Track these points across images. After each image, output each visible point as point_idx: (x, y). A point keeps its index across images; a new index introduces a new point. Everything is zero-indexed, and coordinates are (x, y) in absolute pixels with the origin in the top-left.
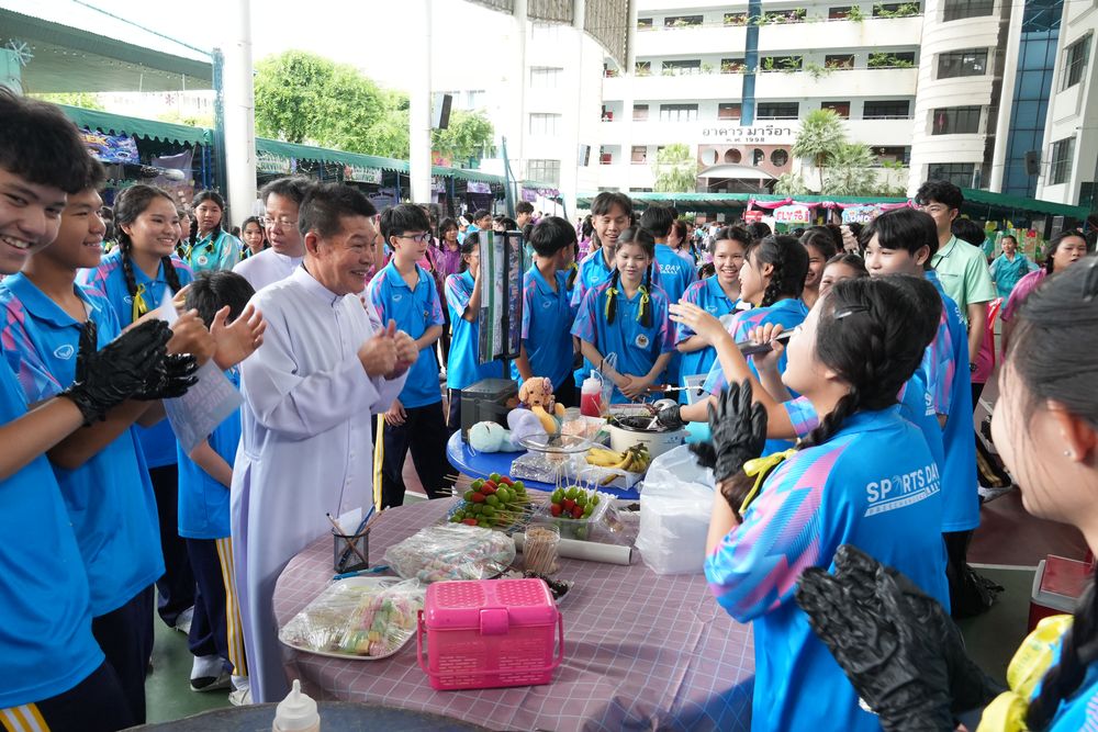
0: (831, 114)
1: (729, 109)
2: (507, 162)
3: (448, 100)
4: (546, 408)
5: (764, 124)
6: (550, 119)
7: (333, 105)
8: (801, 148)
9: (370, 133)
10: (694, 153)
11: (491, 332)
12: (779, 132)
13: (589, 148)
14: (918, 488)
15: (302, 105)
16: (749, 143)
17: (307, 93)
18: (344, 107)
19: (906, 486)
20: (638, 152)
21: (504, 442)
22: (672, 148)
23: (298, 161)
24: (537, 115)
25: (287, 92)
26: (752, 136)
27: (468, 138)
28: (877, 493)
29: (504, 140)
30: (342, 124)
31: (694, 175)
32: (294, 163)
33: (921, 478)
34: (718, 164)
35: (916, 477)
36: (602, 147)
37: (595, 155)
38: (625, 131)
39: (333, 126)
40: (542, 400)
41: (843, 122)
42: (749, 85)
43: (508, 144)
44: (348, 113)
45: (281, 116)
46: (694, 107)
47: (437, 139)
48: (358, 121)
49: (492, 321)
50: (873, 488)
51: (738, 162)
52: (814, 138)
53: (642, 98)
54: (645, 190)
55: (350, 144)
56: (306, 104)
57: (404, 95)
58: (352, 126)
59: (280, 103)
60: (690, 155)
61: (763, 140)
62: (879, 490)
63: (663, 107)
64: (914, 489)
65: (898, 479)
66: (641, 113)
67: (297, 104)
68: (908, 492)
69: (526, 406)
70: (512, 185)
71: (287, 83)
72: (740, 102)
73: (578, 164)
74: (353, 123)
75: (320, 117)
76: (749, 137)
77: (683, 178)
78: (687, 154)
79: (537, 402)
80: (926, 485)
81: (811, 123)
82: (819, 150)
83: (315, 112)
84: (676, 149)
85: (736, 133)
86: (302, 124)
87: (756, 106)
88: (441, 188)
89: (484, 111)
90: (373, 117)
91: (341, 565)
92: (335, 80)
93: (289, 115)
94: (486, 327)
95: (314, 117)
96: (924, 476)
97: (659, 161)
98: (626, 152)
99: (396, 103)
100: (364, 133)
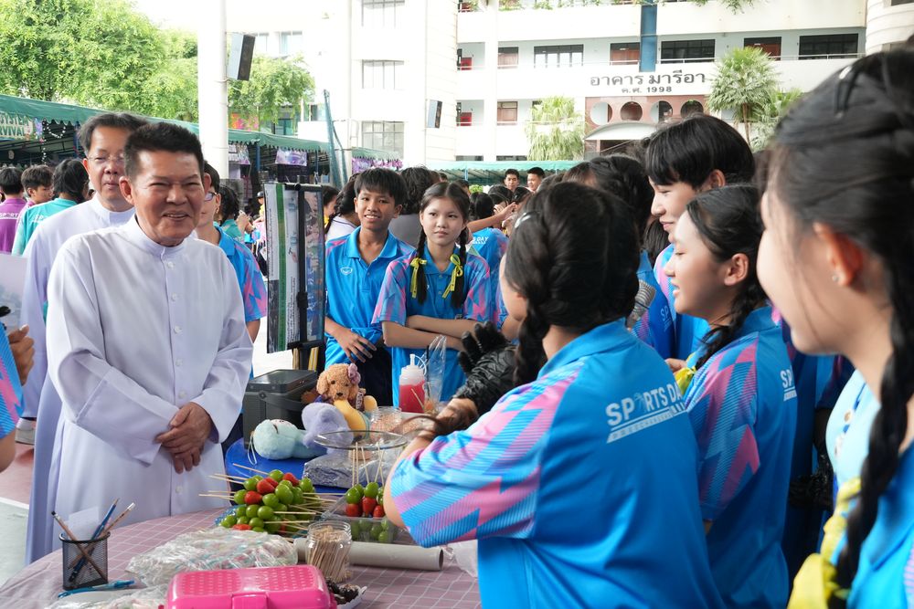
0: (757, 54)
1: (623, 50)
2: (330, 123)
3: (248, 42)
4: (352, 402)
5: (669, 68)
6: (389, 68)
7: (95, 50)
8: (719, 99)
9: (146, 86)
10: (580, 108)
11: (284, 312)
12: (690, 79)
13: (440, 104)
14: (662, 407)
15: (51, 51)
16: (651, 94)
17: (59, 35)
18: (109, 53)
19: (649, 404)
20: (506, 109)
21: (298, 444)
22: (551, 104)
23: (45, 125)
24: (372, 62)
25: (30, 34)
26: (655, 85)
27: (277, 94)
28: (617, 414)
29: (326, 95)
30: (107, 75)
31: (582, 137)
32: (40, 126)
33: (663, 396)
34: (612, 122)
35: (658, 395)
36: (459, 104)
37: (449, 114)
38: (488, 82)
39: (95, 77)
40: (346, 392)
41: (773, 63)
42: (648, 17)
43: (331, 100)
44: (115, 62)
45: (23, 66)
46: (578, 48)
47: (237, 95)
48: (129, 71)
49: (284, 298)
50: (613, 410)
51: (638, 119)
52: (736, 85)
53: (510, 38)
54: (518, 158)
55: (119, 102)
56: (57, 49)
57: (189, 37)
58: (120, 79)
59: (20, 48)
60: (575, 110)
61: (669, 89)
62: (621, 410)
63: (538, 50)
64: (658, 408)
65: (640, 397)
66: (510, 58)
67: (44, 49)
68: (652, 411)
69: (327, 400)
70: (339, 154)
71: (30, 22)
72: (639, 41)
73: (427, 126)
74: (122, 74)
75: (76, 65)
76: (651, 86)
77: (566, 142)
78: (571, 111)
79: (340, 394)
80: (670, 404)
81: (729, 66)
82: (742, 99)
83: (69, 59)
84: (556, 104)
85: (635, 82)
86: (51, 76)
87: (659, 46)
88: (243, 157)
89: (301, 60)
90: (150, 66)
91: (71, 580)
92: (97, 17)
93: (34, 64)
94: (277, 305)
95: (68, 66)
96: (666, 393)
97: (536, 120)
98: (491, 110)
99: (180, 47)
100: (138, 87)
